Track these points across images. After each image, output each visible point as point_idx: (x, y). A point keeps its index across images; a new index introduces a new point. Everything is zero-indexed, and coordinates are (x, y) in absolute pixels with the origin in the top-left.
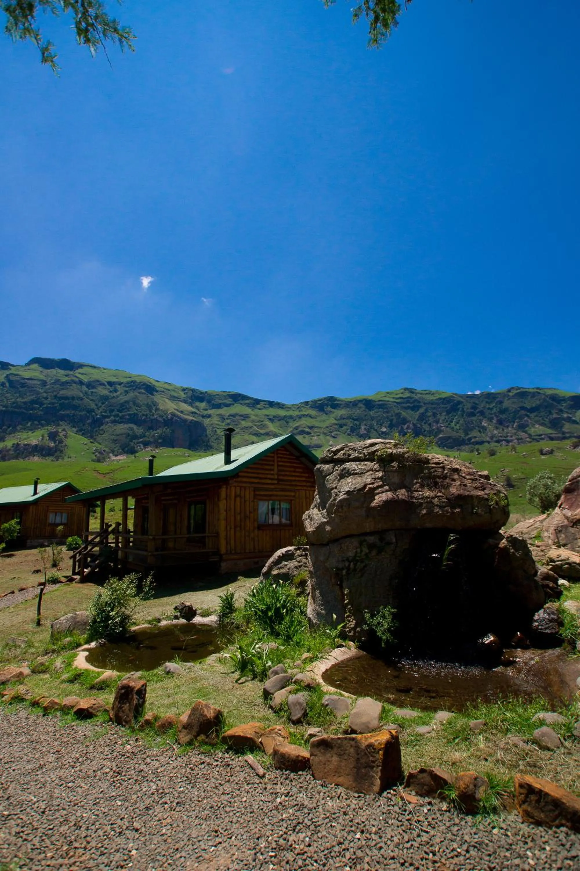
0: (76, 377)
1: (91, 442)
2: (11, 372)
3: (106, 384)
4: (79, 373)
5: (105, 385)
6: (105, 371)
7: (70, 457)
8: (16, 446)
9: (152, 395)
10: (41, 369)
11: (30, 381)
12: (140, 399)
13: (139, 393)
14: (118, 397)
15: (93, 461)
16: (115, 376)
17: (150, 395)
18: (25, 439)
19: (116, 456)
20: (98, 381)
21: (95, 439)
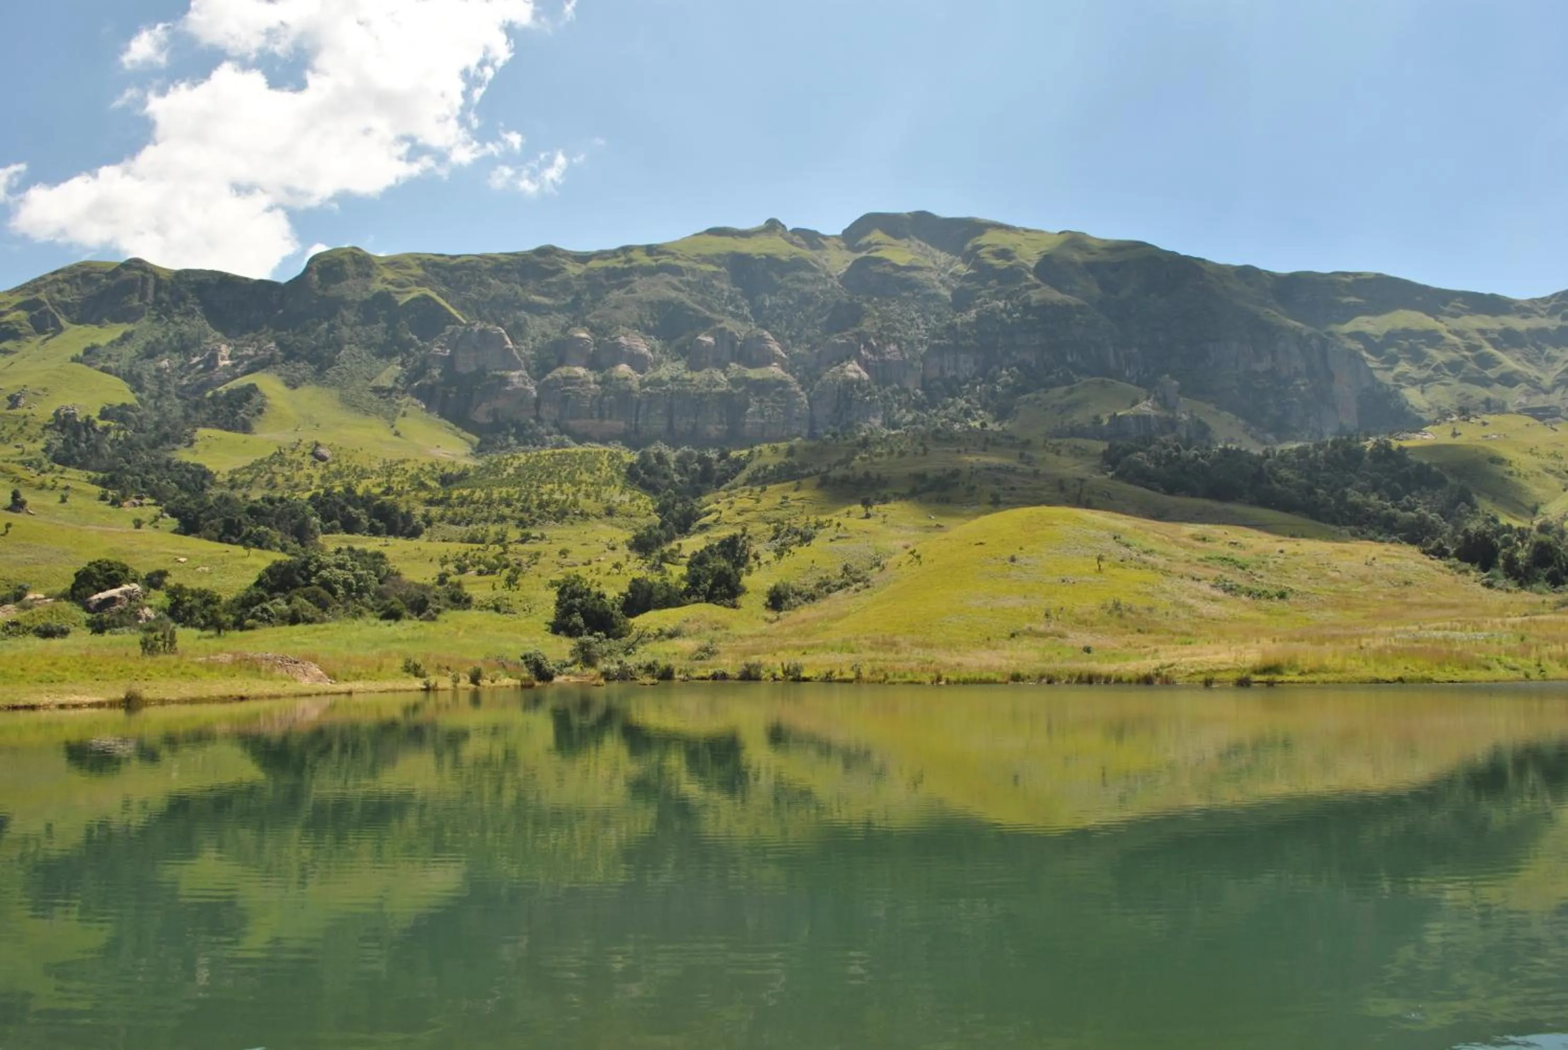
10: (892, 240)
11: (915, 274)
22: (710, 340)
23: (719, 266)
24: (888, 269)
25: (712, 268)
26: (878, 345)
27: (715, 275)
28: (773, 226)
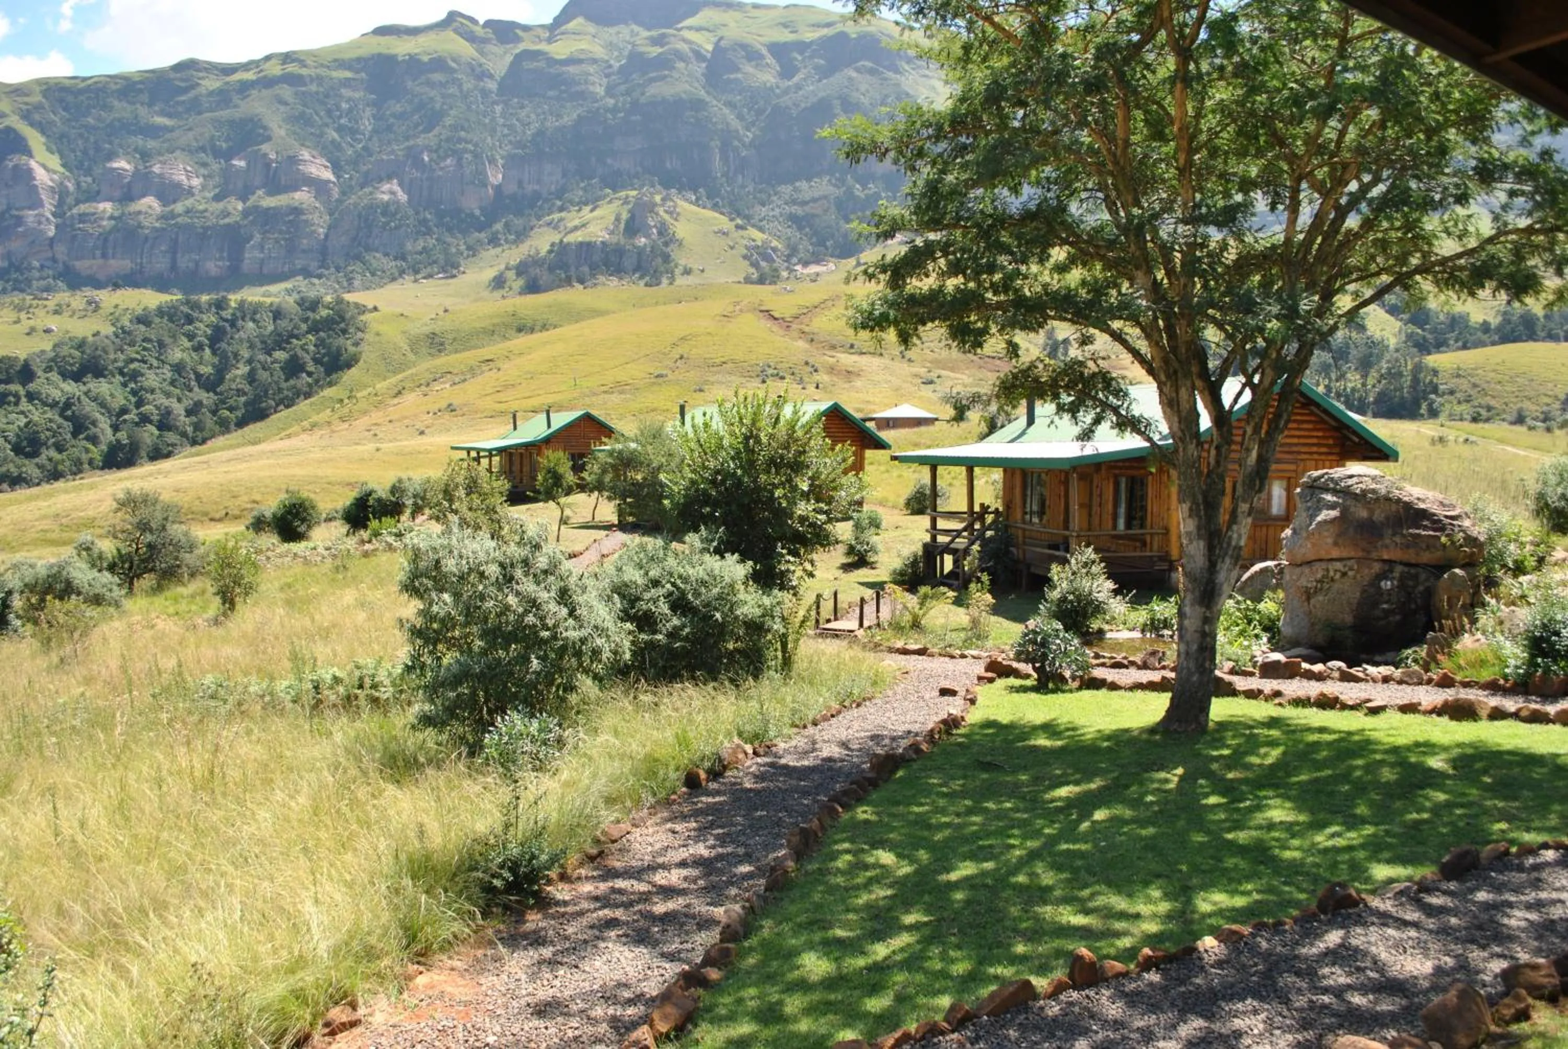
0: (684, 40)
1: (738, 227)
2: (522, 47)
3: (764, 51)
4: (690, 28)
5: (762, 57)
6: (756, 13)
7: (687, 272)
8: (561, 250)
9: (897, 71)
10: (591, 28)
11: (571, 69)
12: (863, 88)
13: (858, 70)
14: (798, 87)
15: (748, 280)
16: (785, 26)
17: (890, 74)
18: (576, 228)
19: (806, 264)
20: (744, 46)
21: (748, 218)
22: (242, 164)
23: (357, 72)
24: (542, 64)
25: (348, 74)
26: (431, 160)
27: (346, 83)
28: (452, 19)
